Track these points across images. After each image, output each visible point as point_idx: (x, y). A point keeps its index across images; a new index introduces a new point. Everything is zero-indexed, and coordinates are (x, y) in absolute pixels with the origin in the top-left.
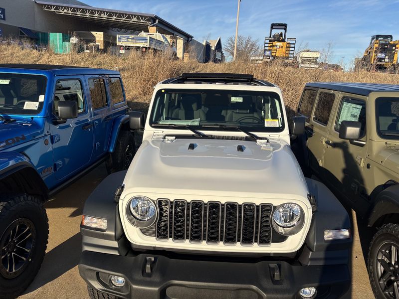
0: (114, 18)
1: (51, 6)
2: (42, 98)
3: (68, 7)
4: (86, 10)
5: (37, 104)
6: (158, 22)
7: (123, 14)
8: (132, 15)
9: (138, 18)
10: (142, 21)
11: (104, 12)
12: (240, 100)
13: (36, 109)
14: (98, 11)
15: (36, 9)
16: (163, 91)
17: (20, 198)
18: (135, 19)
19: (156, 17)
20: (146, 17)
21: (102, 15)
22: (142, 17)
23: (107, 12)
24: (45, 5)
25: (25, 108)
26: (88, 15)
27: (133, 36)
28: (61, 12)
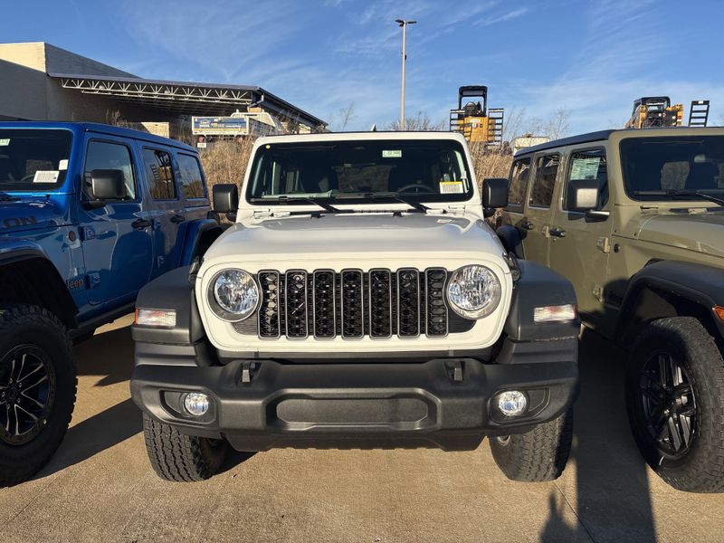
0: (188, 96)
1: (76, 80)
2: (64, 165)
3: (106, 82)
4: (138, 84)
5: (56, 174)
6: (265, 98)
7: (202, 89)
8: (219, 90)
9: (229, 95)
10: (236, 99)
11: (169, 86)
12: (397, 154)
13: (55, 181)
14: (159, 86)
15: (49, 84)
16: (268, 147)
17: (28, 307)
18: (223, 97)
19: (261, 91)
20: (242, 91)
21: (166, 93)
22: (236, 92)
23: (175, 87)
24: (65, 79)
25: (35, 181)
26: (140, 93)
27: (220, 118)
28: (93, 91)
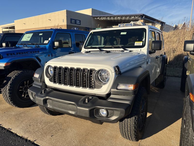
0: (124, 18)
1: (98, 17)
3: (104, 17)
4: (111, 16)
6: (145, 17)
7: (127, 16)
8: (132, 16)
9: (135, 17)
11: (119, 16)
12: (125, 33)
13: (47, 43)
14: (116, 16)
15: (92, 19)
16: (92, 33)
18: (133, 18)
19: (144, 15)
20: (138, 16)
21: (118, 18)
24: (95, 17)
25: (44, 43)
26: (112, 18)
27: (126, 24)
28: (101, 19)
